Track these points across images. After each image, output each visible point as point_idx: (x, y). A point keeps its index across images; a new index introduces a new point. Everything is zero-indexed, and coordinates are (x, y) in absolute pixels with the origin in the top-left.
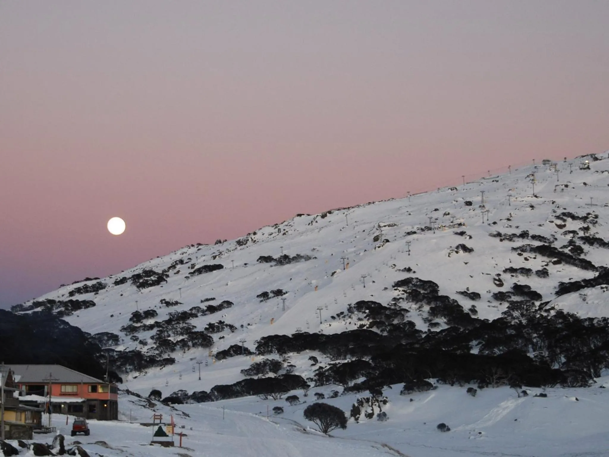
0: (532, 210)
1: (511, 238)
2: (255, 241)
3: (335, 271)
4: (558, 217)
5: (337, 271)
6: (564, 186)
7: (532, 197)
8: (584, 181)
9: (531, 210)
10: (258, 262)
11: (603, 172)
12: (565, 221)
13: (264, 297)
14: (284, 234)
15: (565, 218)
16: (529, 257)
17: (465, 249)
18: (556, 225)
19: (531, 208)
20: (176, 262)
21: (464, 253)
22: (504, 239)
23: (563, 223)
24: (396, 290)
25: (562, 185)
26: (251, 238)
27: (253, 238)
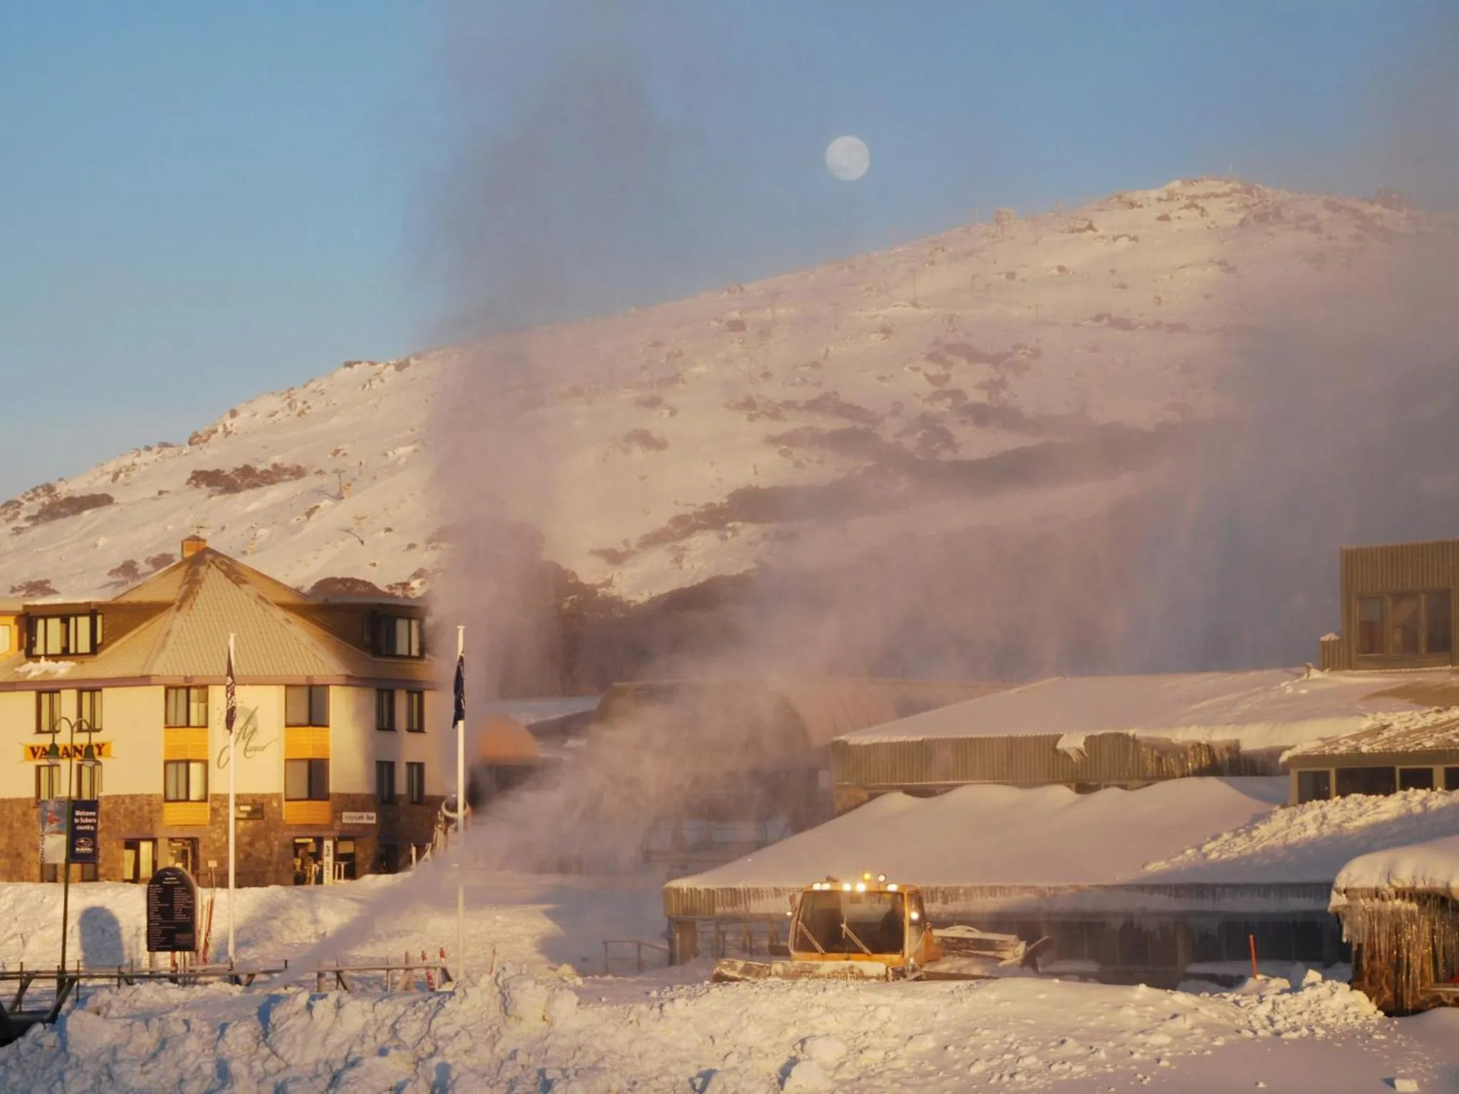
0: (886, 340)
1: (775, 413)
2: (231, 432)
3: (317, 504)
4: (932, 357)
5: (322, 505)
6: (1003, 276)
7: (904, 306)
8: (1061, 263)
9: (883, 339)
10: (188, 487)
11: (1115, 239)
12: (947, 365)
13: (126, 574)
14: (301, 413)
15: (950, 358)
16: (806, 459)
17: (646, 440)
18: (926, 375)
19: (883, 336)
20: (34, 490)
21: (644, 452)
22: (757, 415)
23: (943, 373)
24: (434, 548)
25: (1000, 274)
26: (225, 425)
27: (228, 425)
